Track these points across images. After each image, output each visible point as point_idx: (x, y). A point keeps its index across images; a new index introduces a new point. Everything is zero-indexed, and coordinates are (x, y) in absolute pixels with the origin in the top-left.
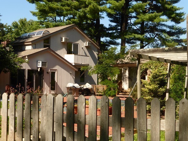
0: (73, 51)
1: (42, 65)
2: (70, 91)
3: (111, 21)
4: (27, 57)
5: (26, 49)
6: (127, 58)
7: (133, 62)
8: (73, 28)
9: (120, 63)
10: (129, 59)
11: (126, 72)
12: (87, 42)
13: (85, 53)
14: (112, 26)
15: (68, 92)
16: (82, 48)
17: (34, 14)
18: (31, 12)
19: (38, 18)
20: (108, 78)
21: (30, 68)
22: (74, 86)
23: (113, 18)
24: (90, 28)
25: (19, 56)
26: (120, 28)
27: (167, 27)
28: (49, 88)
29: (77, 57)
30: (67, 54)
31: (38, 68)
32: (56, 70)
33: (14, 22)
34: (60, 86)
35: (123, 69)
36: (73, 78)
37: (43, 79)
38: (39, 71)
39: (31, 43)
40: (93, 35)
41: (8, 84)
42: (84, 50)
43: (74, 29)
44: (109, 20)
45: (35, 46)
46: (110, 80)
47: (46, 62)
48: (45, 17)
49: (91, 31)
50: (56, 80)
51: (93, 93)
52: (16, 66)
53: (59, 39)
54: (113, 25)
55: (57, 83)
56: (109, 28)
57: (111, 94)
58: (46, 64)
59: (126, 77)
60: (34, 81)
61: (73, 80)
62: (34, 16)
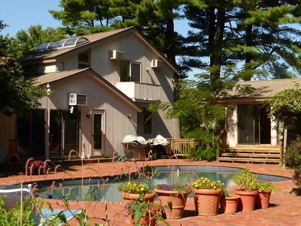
0: (130, 75)
1: (78, 102)
2: (130, 151)
3: (192, 25)
4: (48, 86)
5: (45, 72)
6: (237, 88)
7: (246, 96)
8: (131, 33)
9: (222, 97)
10: (240, 89)
11: (232, 115)
12: (156, 61)
13: (152, 80)
14: (193, 34)
15: (125, 153)
16: (147, 71)
17: (56, 15)
18: (51, 12)
19: (63, 22)
20: (201, 125)
21: (54, 108)
22: (136, 141)
23: (196, 20)
24: (158, 37)
25: (33, 84)
26: (207, 37)
27: (296, 33)
28: (90, 145)
29: (140, 87)
30: (121, 81)
31: (70, 107)
32: (104, 110)
33: (20, 31)
34: (111, 141)
35: (226, 108)
36: (134, 126)
37: (79, 127)
38: (71, 112)
39: (54, 60)
40: (163, 49)
41: (13, 139)
42: (150, 75)
43: (132, 35)
44: (189, 23)
45: (63, 67)
46: (204, 129)
47: (85, 96)
48: (75, 20)
49: (158, 42)
50: (103, 129)
51: (170, 153)
52: (28, 102)
53: (106, 54)
54: (195, 33)
55: (105, 135)
56: (188, 37)
57: (206, 155)
58: (85, 99)
59: (233, 124)
60: (63, 131)
61: (134, 130)
62: (56, 18)
